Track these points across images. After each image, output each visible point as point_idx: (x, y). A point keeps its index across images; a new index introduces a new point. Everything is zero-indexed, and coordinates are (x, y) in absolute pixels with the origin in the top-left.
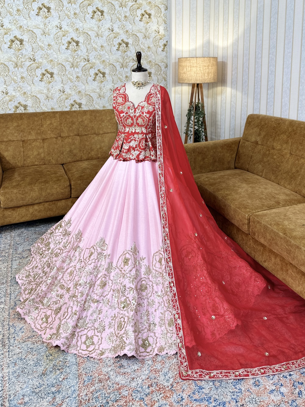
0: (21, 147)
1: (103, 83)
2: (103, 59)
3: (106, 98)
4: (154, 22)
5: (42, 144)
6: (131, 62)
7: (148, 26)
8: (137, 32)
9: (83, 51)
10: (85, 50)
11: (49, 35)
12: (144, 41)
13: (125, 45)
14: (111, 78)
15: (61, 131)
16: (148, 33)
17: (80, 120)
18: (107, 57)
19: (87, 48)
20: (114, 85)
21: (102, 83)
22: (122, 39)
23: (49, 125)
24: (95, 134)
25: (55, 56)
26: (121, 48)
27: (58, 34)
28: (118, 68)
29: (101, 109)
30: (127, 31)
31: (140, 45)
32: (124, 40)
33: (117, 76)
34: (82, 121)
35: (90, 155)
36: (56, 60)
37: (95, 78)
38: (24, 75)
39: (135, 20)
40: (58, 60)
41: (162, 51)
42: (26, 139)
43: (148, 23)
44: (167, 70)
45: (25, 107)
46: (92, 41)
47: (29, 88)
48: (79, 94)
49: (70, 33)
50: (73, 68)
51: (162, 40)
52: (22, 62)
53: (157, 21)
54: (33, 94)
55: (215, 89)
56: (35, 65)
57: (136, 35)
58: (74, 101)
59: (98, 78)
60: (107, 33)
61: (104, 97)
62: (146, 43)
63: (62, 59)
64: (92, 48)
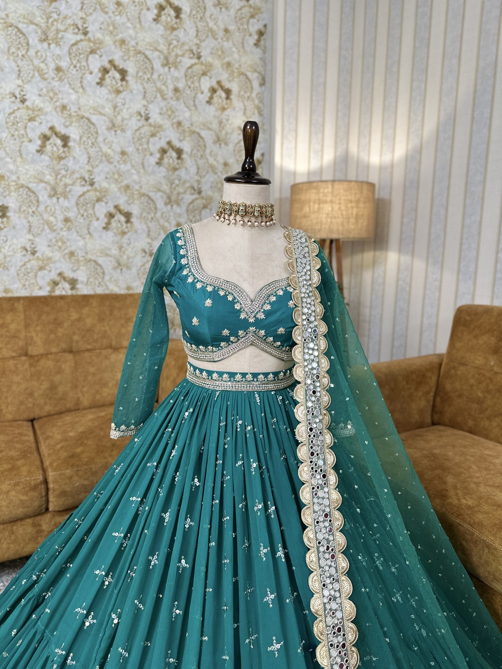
2: (126, 182)
4: (237, 109)
8: (201, 127)
9: (78, 159)
10: (83, 159)
12: (215, 148)
16: (224, 132)
18: (135, 177)
19: (88, 153)
22: (167, 140)
25: (11, 167)
26: (166, 160)
30: (179, 124)
31: (208, 157)
32: (173, 144)
36: (14, 178)
39: (197, 101)
40: (18, 178)
43: (224, 109)
46: (100, 139)
53: (243, 107)
57: (197, 133)
59: (114, 224)
60: (134, 123)
63: (28, 176)
64: (100, 154)
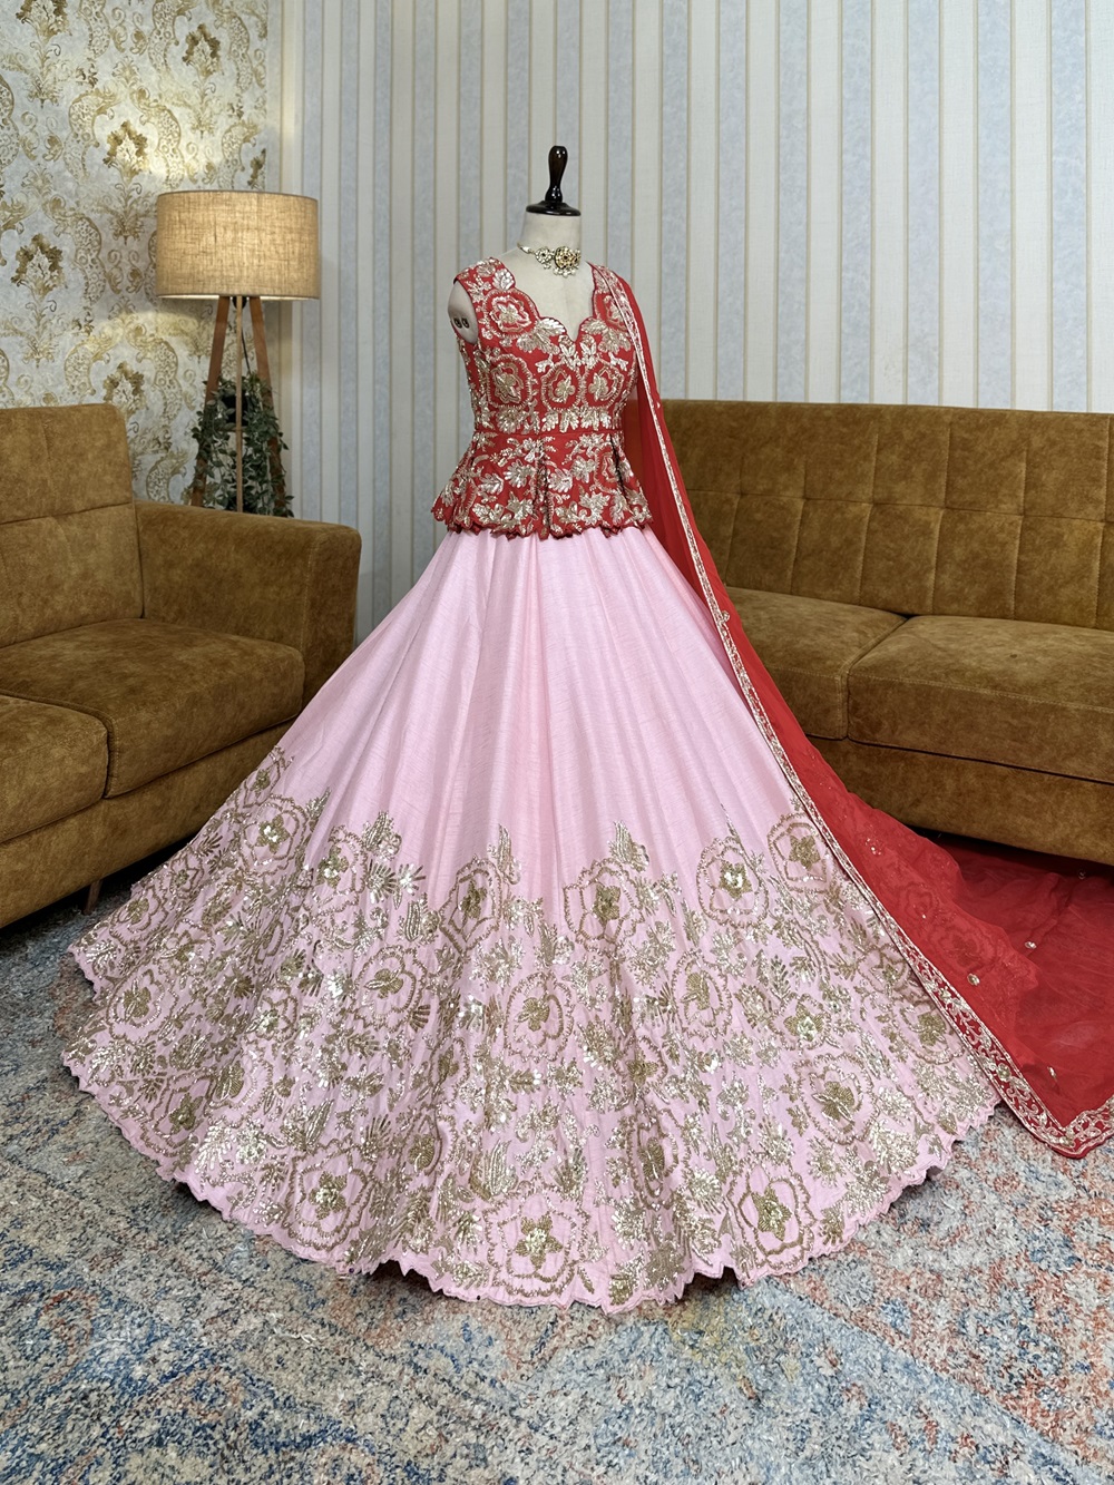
1: (50, 296)
2: (54, 193)
3: (59, 361)
4: (226, 74)
6: (152, 214)
7: (208, 85)
8: (174, 100)
12: (195, 138)
13: (133, 147)
14: (81, 276)
16: (207, 112)
18: (70, 185)
20: (88, 304)
21: (45, 294)
22: (123, 120)
26: (119, 156)
28: (107, 236)
29: (37, 405)
30: (142, 93)
31: (184, 153)
32: (131, 127)
33: (100, 269)
37: (21, 271)
39: (169, 56)
41: (250, 183)
43: (208, 72)
46: (17, 113)
51: (250, 145)
53: (236, 72)
57: (169, 111)
59: (30, 272)
60: (72, 88)
61: (50, 357)
62: (201, 147)
64: (15, 140)
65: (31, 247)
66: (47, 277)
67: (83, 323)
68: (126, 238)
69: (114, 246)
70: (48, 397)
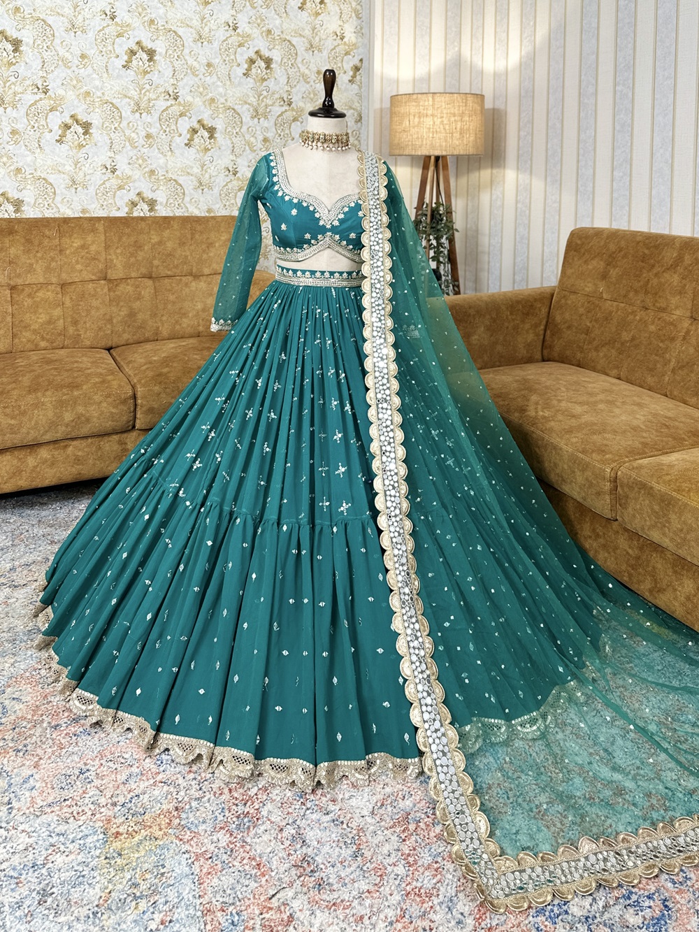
0: (6, 301)
1: (209, 153)
2: (210, 95)
3: (216, 190)
4: (332, 13)
5: (60, 296)
6: (277, 104)
7: (317, 22)
8: (293, 34)
9: (163, 72)
10: (169, 72)
11: (84, 32)
12: (308, 56)
13: (263, 65)
14: (229, 142)
15: (109, 264)
16: (317, 39)
17: (155, 239)
18: (221, 90)
19: (173, 67)
20: (234, 158)
21: (206, 153)
22: (256, 49)
23: (78, 249)
24: (191, 274)
25: (97, 83)
26: (254, 71)
27: (107, 31)
28: (246, 118)
29: (203, 215)
30: (269, 32)
31: (300, 65)
32: (262, 53)
33: (242, 138)
34: (160, 243)
35: (178, 327)
36: (99, 94)
37: (191, 140)
38: (19, 126)
39: (288, 7)
40: (103, 94)
41: (350, 81)
42: (20, 281)
43: (318, 14)
44: (360, 129)
45: (18, 204)
46: (186, 51)
47: (29, 159)
48: (150, 176)
49: (134, 29)
50: (137, 115)
51: (350, 57)
52: (15, 94)
53: (339, 11)
54: (39, 174)
55: (474, 176)
56: (46, 103)
57: (289, 41)
58: (139, 194)
59: (196, 140)
60: (221, 34)
61: (210, 188)
62: (312, 61)
63: (113, 92)
64: (186, 67)
65: (197, 126)
66: (207, 143)
67: (231, 169)
68: (259, 119)
69: (250, 124)
70: (209, 211)
